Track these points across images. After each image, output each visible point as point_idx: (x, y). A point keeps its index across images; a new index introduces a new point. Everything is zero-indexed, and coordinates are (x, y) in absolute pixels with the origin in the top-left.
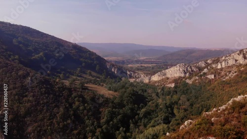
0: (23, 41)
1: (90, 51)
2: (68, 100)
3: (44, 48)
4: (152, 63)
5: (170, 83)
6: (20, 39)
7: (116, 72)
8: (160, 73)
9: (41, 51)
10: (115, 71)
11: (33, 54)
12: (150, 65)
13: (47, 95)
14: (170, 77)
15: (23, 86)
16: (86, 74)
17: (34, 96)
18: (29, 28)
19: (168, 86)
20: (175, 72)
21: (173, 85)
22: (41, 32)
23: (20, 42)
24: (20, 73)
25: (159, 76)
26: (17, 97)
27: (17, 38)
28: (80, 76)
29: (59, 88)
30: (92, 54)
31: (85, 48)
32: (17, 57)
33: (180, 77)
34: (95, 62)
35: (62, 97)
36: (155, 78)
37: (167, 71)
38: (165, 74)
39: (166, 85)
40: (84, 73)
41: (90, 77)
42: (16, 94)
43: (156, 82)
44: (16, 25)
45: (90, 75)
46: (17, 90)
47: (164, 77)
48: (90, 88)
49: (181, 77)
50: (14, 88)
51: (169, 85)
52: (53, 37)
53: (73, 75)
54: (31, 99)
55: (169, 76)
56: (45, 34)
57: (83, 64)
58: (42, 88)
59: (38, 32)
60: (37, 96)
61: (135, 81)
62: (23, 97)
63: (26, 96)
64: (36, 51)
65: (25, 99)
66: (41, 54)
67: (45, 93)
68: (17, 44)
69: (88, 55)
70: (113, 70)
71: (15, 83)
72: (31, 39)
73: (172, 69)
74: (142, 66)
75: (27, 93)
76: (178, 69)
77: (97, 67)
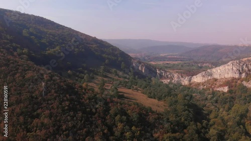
0: (35, 33)
1: (112, 46)
2: (105, 119)
3: (61, 41)
4: (176, 60)
5: (221, 86)
6: (31, 30)
7: (143, 71)
8: (204, 72)
9: (58, 45)
10: (142, 69)
11: (47, 49)
12: (176, 63)
13: (72, 113)
14: (219, 78)
15: (32, 97)
16: (111, 73)
17: (50, 116)
18: (42, 18)
19: (218, 89)
20: (225, 72)
21: (226, 89)
22: (56, 23)
23: (31, 34)
24: (29, 75)
25: (203, 76)
26: (21, 119)
27: (28, 29)
28: (106, 77)
29: (89, 99)
30: (114, 49)
31: (106, 43)
32: (25, 50)
33: (234, 79)
34: (119, 59)
35: (96, 115)
36: (198, 79)
37: (214, 70)
38: (211, 75)
39: (215, 89)
40: (109, 72)
41: (116, 78)
42: (22, 113)
43: (199, 84)
44: (27, 15)
45: (117, 75)
46: (22, 105)
47: (209, 78)
48: (125, 95)
49: (236, 78)
50: (18, 102)
51: (220, 89)
52: (70, 29)
53: (98, 75)
54: (46, 121)
55: (216, 76)
56: (61, 26)
57: (107, 61)
58: (63, 101)
59: (52, 23)
60: (56, 116)
61: (170, 83)
62: (33, 117)
63: (38, 116)
64: (51, 44)
65: (36, 121)
66: (58, 48)
67: (70, 109)
68: (27, 35)
69: (111, 50)
70: (140, 68)
71: (20, 93)
72: (46, 30)
73: (221, 67)
74: (167, 64)
75: (39, 111)
76: (230, 67)
77: (123, 65)
